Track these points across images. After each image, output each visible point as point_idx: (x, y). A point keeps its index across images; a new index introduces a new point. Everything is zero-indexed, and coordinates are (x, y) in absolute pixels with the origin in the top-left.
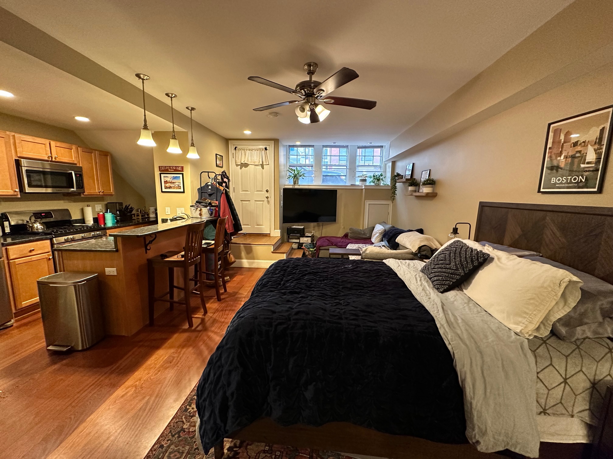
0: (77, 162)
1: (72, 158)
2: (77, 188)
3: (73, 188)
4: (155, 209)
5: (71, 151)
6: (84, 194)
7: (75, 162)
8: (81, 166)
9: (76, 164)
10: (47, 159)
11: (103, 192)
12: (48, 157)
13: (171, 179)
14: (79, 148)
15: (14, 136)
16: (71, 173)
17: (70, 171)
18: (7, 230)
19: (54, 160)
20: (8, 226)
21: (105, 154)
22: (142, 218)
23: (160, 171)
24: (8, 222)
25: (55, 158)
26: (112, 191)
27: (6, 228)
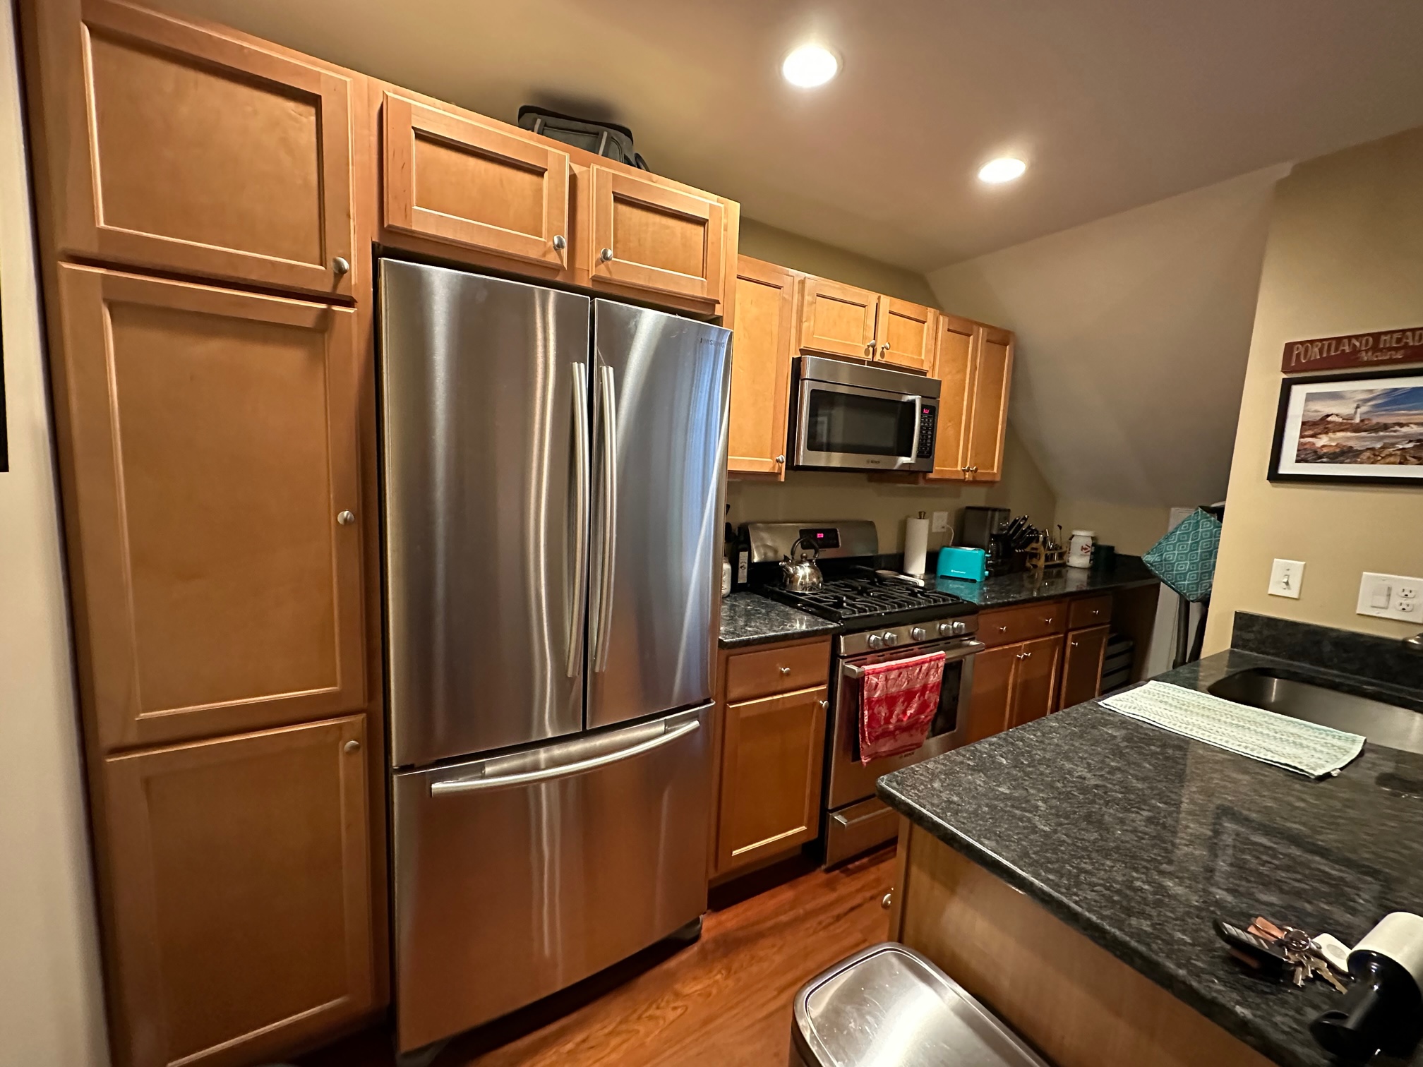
0: (930, 368)
1: (920, 354)
2: (918, 456)
3: (909, 455)
4: (1092, 538)
5: (922, 331)
6: (931, 476)
7: (925, 367)
8: (936, 378)
9: (925, 374)
10: (862, 355)
11: (976, 470)
12: (867, 352)
13: (1363, 409)
14: (941, 318)
15: (802, 282)
16: (913, 403)
17: (910, 398)
18: (743, 578)
19: (877, 358)
20: (746, 565)
21: (1001, 338)
22: (1046, 567)
23: (1285, 370)
24: (747, 553)
25: (882, 355)
26: (995, 471)
27: (740, 570)
